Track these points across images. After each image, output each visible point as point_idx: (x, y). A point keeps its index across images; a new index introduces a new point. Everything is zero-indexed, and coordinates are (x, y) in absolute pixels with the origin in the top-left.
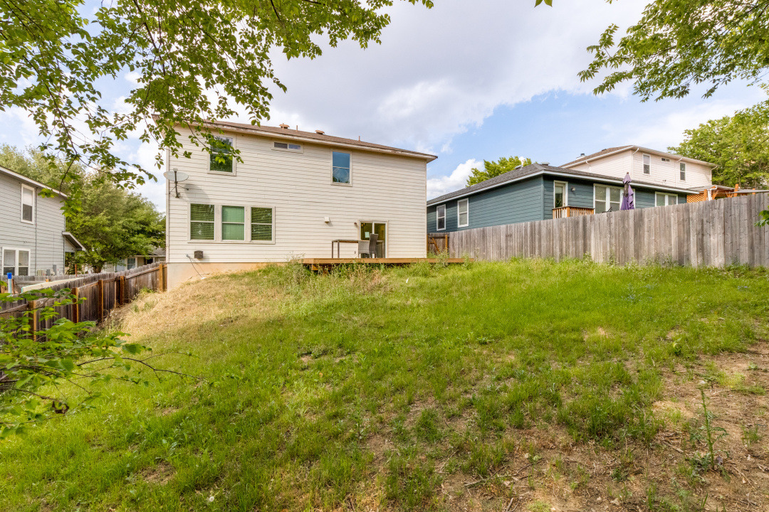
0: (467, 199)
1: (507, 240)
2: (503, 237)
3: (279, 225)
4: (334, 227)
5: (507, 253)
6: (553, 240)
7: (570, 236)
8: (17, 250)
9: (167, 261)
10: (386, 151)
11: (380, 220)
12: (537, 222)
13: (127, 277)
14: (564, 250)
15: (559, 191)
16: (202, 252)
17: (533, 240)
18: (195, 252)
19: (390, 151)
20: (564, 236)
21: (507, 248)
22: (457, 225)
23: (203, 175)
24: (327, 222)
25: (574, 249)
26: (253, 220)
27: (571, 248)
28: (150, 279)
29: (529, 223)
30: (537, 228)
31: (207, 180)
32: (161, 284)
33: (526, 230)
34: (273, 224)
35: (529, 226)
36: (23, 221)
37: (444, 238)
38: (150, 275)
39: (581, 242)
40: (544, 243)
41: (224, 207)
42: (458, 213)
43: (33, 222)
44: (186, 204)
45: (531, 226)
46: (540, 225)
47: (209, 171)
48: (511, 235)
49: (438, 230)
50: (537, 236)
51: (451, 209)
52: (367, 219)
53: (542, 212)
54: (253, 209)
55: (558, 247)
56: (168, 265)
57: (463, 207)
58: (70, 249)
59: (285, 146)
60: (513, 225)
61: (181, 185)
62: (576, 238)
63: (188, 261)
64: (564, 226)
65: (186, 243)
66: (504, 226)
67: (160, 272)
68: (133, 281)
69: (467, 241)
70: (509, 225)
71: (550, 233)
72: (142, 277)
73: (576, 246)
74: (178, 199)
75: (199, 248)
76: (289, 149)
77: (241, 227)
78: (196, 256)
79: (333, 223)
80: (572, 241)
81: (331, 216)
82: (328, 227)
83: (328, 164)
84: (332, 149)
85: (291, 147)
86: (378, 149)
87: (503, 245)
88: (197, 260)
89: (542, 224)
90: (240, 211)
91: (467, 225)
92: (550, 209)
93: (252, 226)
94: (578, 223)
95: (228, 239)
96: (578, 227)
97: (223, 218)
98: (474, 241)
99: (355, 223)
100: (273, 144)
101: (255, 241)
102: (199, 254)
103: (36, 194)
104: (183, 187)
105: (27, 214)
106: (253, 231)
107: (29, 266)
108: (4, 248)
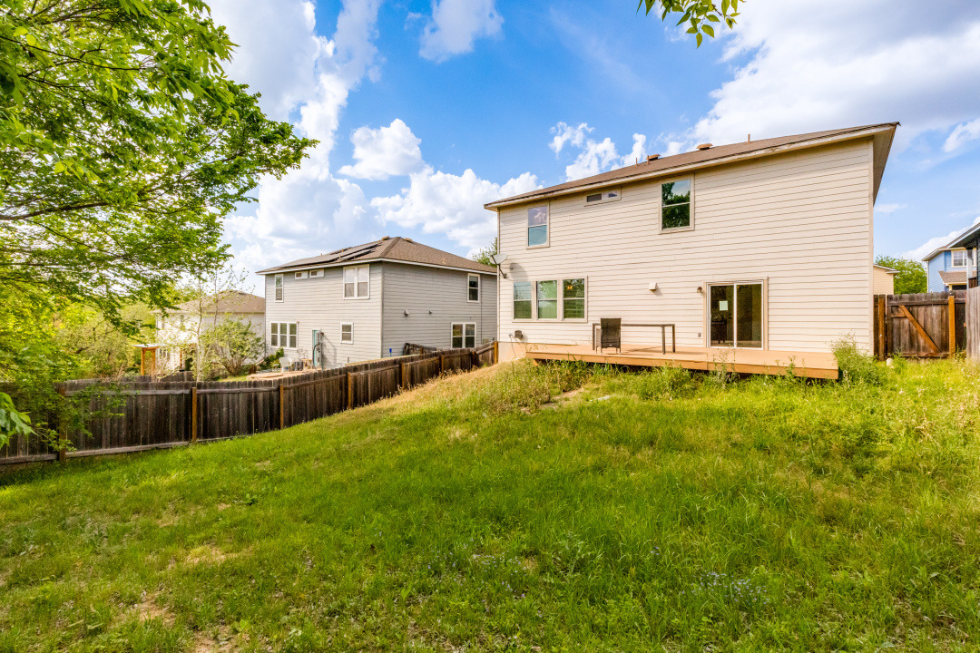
3: (593, 299)
4: (664, 297)
8: (464, 324)
9: (498, 340)
10: (753, 153)
11: (748, 277)
13: (477, 352)
16: (521, 332)
18: (516, 331)
23: (521, 252)
24: (653, 290)
26: (565, 294)
28: (490, 356)
31: (526, 256)
34: (585, 298)
36: (469, 301)
37: (942, 303)
38: (490, 352)
41: (538, 284)
43: (479, 301)
44: (511, 283)
47: (527, 246)
52: (720, 280)
54: (566, 283)
56: (500, 344)
59: (598, 196)
61: (506, 266)
63: (510, 340)
65: (510, 322)
67: (496, 350)
68: (480, 356)
72: (486, 354)
74: (505, 280)
75: (519, 327)
76: (605, 199)
77: (554, 303)
78: (516, 336)
79: (662, 291)
81: (657, 281)
82: (654, 297)
83: (655, 205)
84: (661, 181)
85: (607, 196)
88: (518, 340)
90: (553, 285)
93: (565, 302)
95: (543, 318)
97: (538, 296)
99: (700, 288)
100: (585, 198)
101: (567, 320)
102: (519, 335)
103: (481, 280)
104: (508, 266)
105: (474, 295)
106: (565, 307)
107: (475, 336)
108: (453, 323)
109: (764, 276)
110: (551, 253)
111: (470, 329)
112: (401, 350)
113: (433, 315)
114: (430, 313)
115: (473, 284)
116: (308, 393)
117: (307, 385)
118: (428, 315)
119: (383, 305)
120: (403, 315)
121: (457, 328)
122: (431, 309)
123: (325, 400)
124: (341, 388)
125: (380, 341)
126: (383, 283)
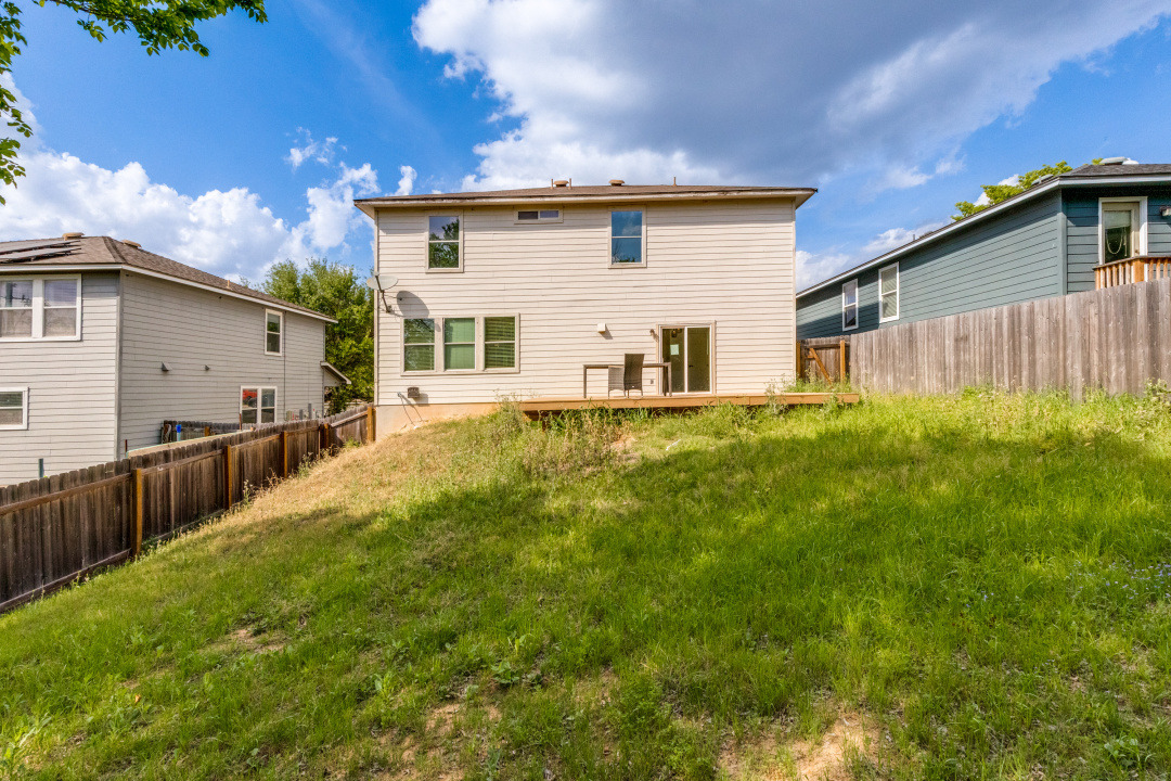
0: (897, 264)
1: (957, 349)
2: (949, 343)
3: (526, 342)
4: (615, 340)
5: (958, 378)
6: (1065, 349)
7: (1111, 337)
8: (260, 389)
9: (375, 403)
10: (707, 195)
11: (697, 320)
12: (1025, 306)
13: (333, 425)
14: (1095, 371)
15: (1120, 221)
16: (417, 389)
17: (1015, 349)
18: (409, 390)
19: (715, 194)
20: (1095, 336)
21: (957, 367)
22: (878, 318)
23: (417, 276)
24: (602, 333)
25: (1123, 369)
26: (487, 336)
27: (1113, 367)
28: (358, 428)
29: (1005, 309)
30: (1024, 318)
31: (425, 282)
32: (369, 435)
33: (999, 325)
34: (516, 342)
35: (1005, 314)
36: (267, 353)
37: (837, 347)
38: (358, 422)
39: (1141, 352)
40: (1042, 356)
41: (447, 321)
42: (880, 294)
43: (281, 354)
44: (399, 319)
45: (1012, 315)
46: (1032, 311)
47: (427, 269)
48: (966, 338)
49: (844, 329)
50: (1025, 338)
51: (867, 288)
52: (672, 322)
53: (1060, 279)
54: (488, 321)
55: (1078, 366)
56: (377, 409)
57: (889, 282)
58: (332, 383)
59: (534, 215)
60: (971, 314)
61: (392, 295)
62: (1128, 342)
63: (399, 401)
64: (1093, 311)
65: (398, 376)
66: (952, 318)
67: (369, 419)
68: (339, 430)
69: (880, 351)
70: (961, 316)
71: (1056, 330)
72: (349, 426)
73: (1129, 363)
74: (388, 315)
75: (413, 383)
76: (541, 219)
77: (470, 349)
78: (410, 395)
79: (612, 334)
80: (1118, 348)
81: (610, 321)
82: (603, 340)
83: (602, 236)
84: (610, 209)
85: (544, 215)
86: (692, 195)
87: (950, 359)
88: (412, 401)
89: (1037, 309)
90: (468, 324)
91: (897, 317)
92: (1090, 268)
93: (486, 345)
94: (1132, 301)
95: (454, 368)
96: (1133, 313)
97: (447, 338)
98: (894, 352)
99: (652, 331)
100: (516, 214)
101: (490, 370)
102: (414, 393)
103: (285, 322)
104: (395, 295)
105: (273, 344)
106: (486, 353)
107: (276, 407)
108: (243, 387)
109: (713, 319)
110: (463, 281)
111: (269, 397)
112: (156, 434)
113: (209, 373)
114: (207, 369)
115: (273, 327)
116: (47, 517)
117: (45, 500)
118: (203, 373)
119: (121, 353)
120: (159, 371)
121: (250, 398)
122: (207, 363)
123: (86, 528)
124: (119, 500)
125: (114, 418)
126: (122, 312)
